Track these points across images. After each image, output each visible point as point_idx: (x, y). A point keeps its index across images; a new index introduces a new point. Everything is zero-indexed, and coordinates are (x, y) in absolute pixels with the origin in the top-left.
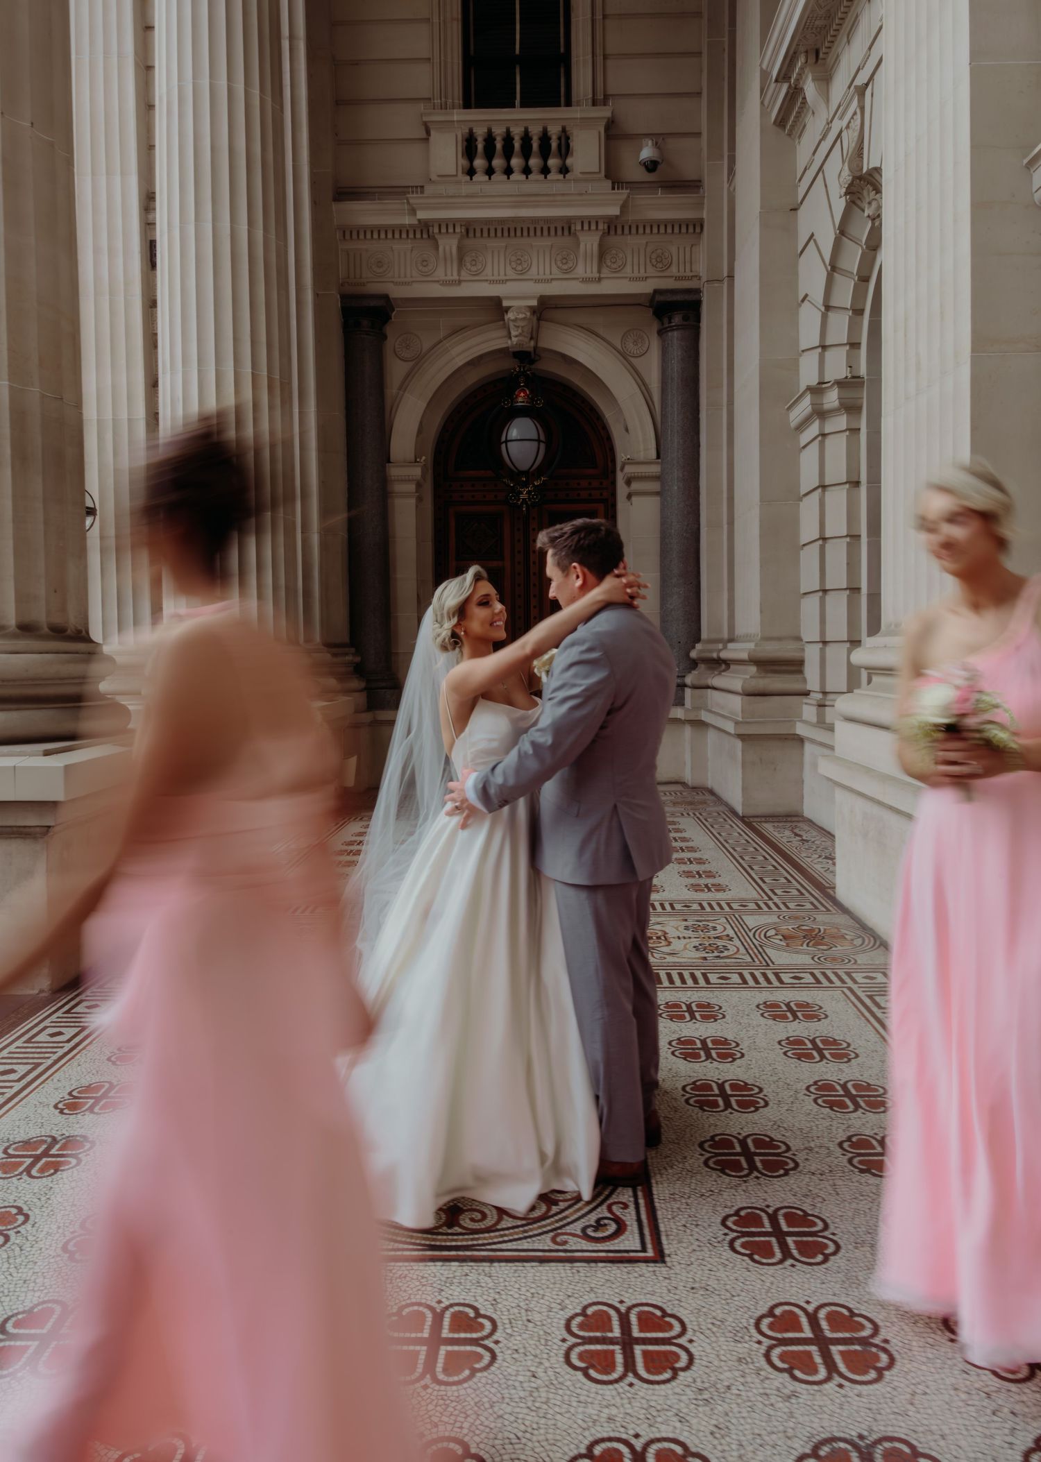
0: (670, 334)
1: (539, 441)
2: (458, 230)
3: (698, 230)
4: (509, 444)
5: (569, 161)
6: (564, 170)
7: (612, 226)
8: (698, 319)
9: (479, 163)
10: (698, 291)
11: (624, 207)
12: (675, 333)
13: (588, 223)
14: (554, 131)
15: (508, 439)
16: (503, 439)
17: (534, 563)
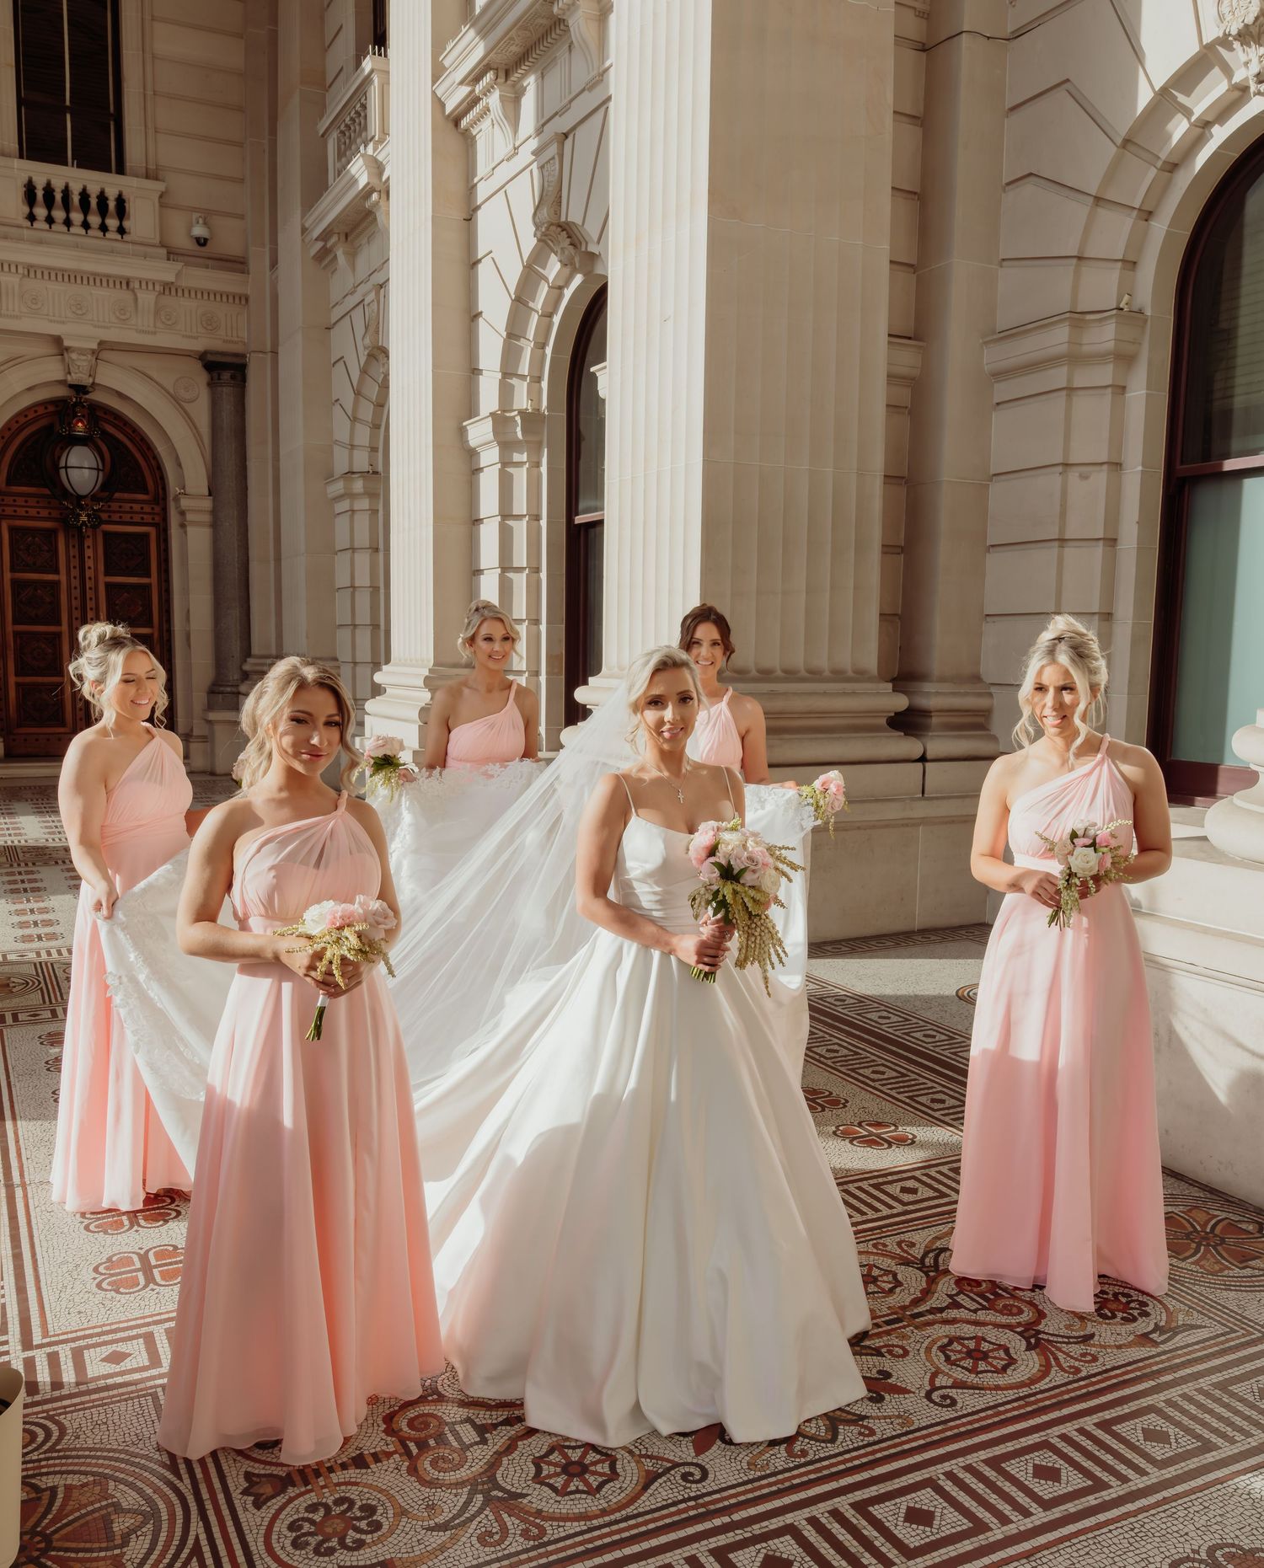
0: (219, 389)
1: (98, 469)
2: (20, 270)
3: (243, 302)
4: (69, 470)
5: (126, 224)
6: (121, 231)
7: (167, 288)
8: (244, 380)
9: (41, 212)
10: (243, 356)
11: (178, 275)
12: (224, 389)
13: (146, 283)
14: (112, 194)
15: (69, 465)
16: (62, 464)
17: (90, 578)
